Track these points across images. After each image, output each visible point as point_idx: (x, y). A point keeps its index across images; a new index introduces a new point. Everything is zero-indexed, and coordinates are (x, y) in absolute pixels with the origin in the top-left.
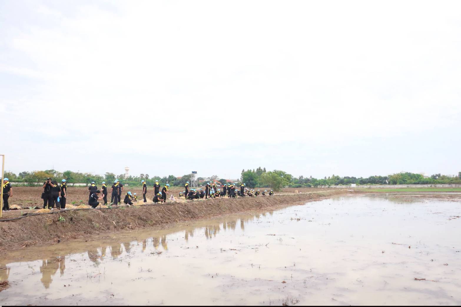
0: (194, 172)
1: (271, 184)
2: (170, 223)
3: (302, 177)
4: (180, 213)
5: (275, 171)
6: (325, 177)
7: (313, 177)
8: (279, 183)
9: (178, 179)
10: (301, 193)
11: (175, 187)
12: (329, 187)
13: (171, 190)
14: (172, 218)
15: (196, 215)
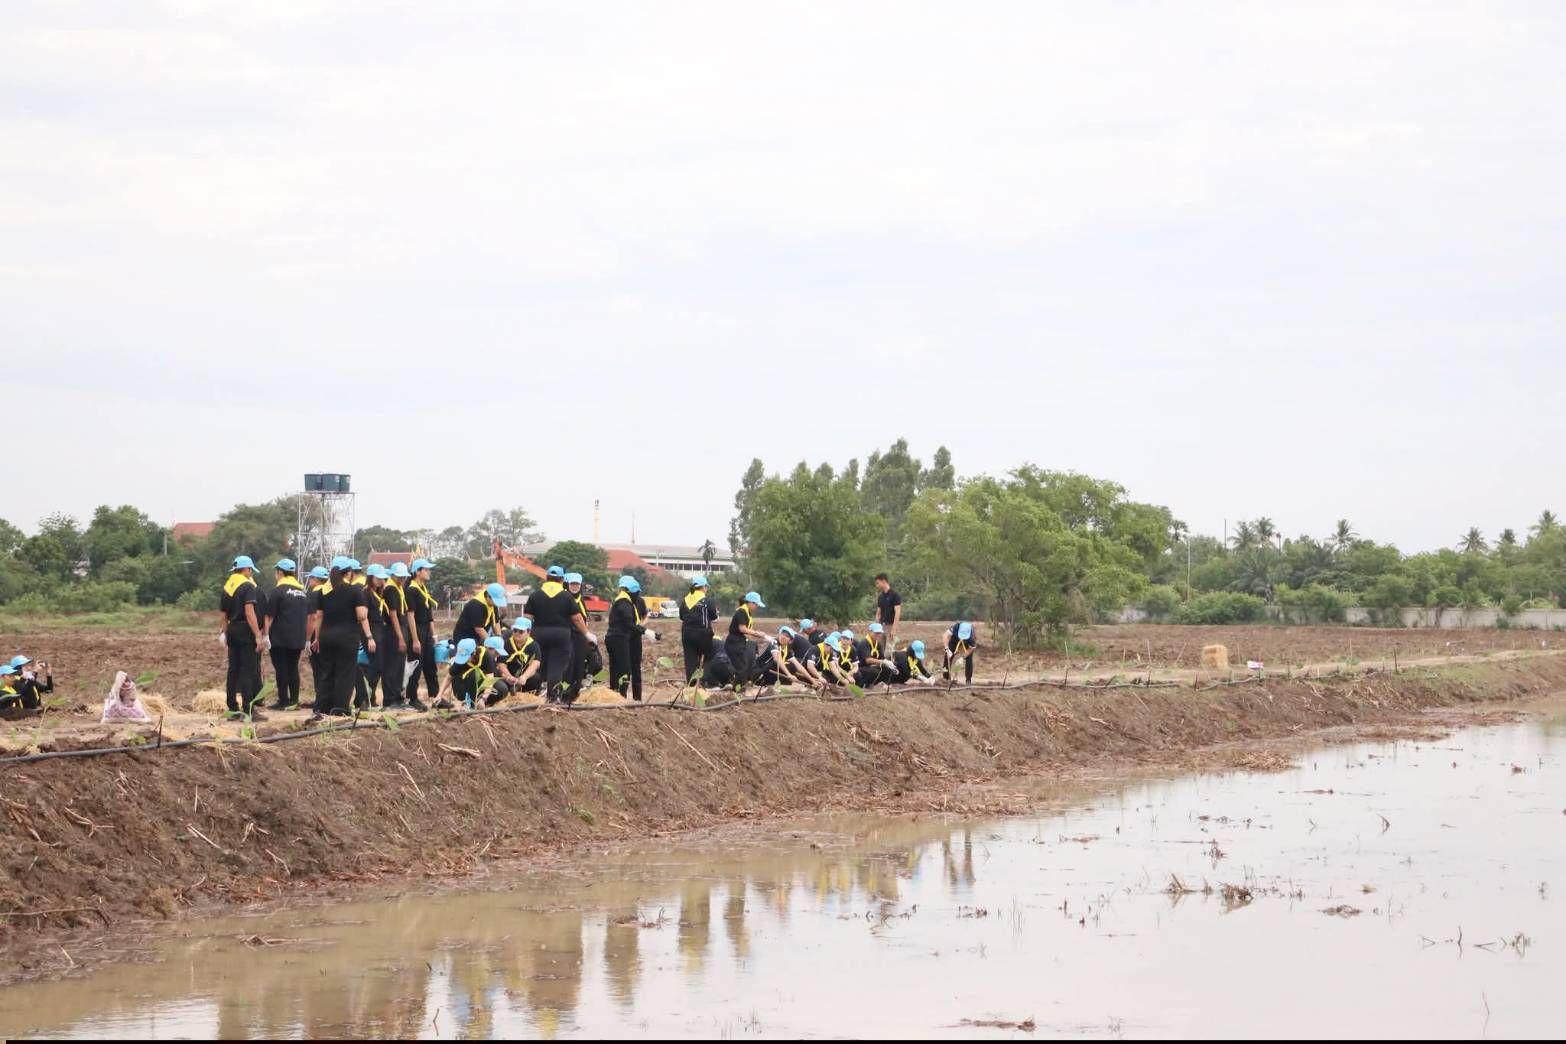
0: (328, 484)
1: (989, 591)
2: (98, 925)
3: (1264, 528)
4: (194, 831)
5: (1024, 473)
6: (1474, 535)
7: (1361, 532)
8: (1064, 581)
9: (176, 537)
10: (1251, 664)
11: (150, 609)
12: (1503, 626)
13: (110, 641)
14: (115, 880)
15: (341, 846)
